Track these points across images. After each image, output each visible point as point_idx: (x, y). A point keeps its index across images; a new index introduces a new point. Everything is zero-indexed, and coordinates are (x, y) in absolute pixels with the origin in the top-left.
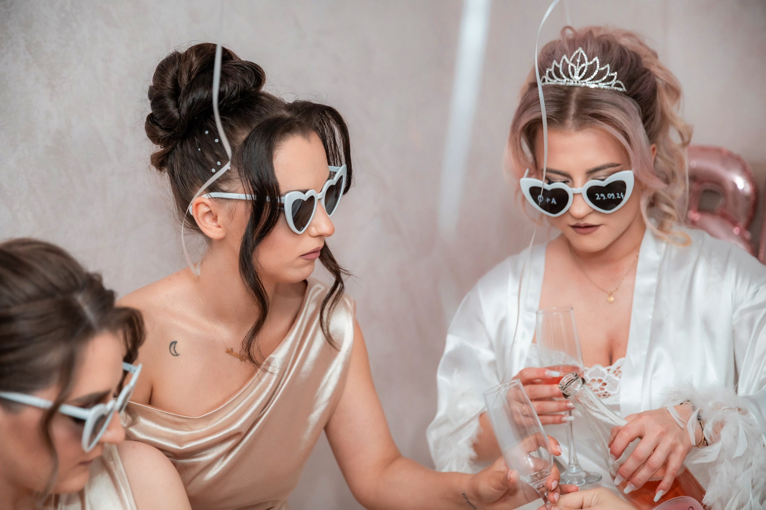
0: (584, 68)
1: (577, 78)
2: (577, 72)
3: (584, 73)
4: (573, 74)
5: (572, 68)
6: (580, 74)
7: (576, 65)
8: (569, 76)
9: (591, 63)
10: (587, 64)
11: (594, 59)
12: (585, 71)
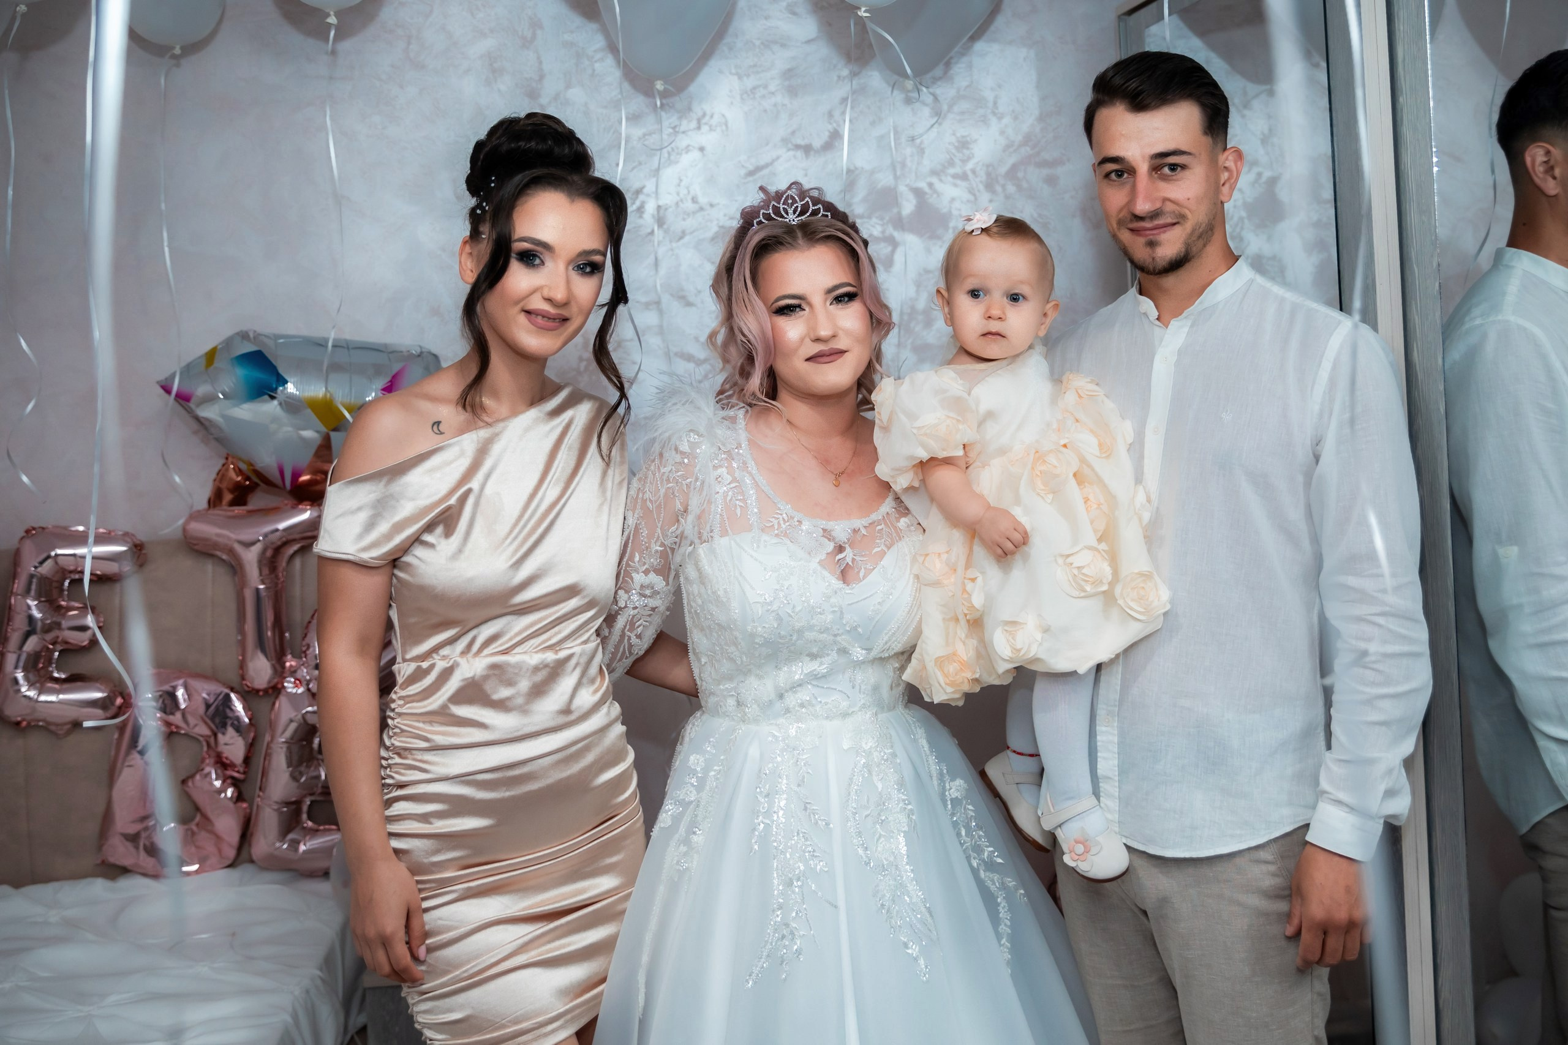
0: (797, 207)
1: (791, 216)
2: (791, 211)
3: (797, 213)
4: (787, 214)
5: (783, 208)
6: (794, 212)
7: (788, 206)
8: (782, 217)
9: (803, 202)
10: (799, 204)
11: (806, 200)
12: (799, 209)
